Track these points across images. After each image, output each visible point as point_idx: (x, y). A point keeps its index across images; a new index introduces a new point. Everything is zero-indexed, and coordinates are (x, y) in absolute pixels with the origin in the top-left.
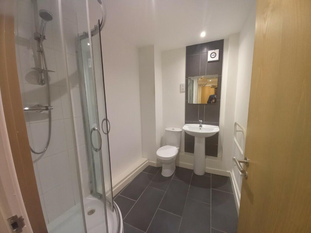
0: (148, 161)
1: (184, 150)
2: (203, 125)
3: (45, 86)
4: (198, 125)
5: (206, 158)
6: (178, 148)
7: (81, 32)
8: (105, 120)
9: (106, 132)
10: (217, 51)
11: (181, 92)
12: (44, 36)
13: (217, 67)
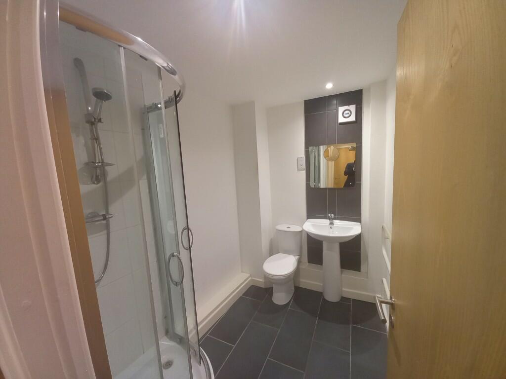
0: (250, 278)
1: (307, 261)
2: (335, 221)
3: (101, 184)
4: (327, 221)
5: (342, 273)
6: (297, 257)
7: (148, 103)
8: (186, 229)
9: (186, 246)
10: (353, 108)
11: (299, 170)
12: (100, 119)
13: (353, 132)
